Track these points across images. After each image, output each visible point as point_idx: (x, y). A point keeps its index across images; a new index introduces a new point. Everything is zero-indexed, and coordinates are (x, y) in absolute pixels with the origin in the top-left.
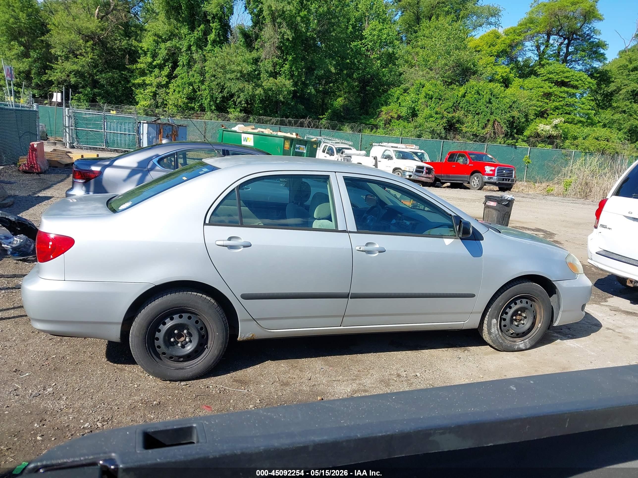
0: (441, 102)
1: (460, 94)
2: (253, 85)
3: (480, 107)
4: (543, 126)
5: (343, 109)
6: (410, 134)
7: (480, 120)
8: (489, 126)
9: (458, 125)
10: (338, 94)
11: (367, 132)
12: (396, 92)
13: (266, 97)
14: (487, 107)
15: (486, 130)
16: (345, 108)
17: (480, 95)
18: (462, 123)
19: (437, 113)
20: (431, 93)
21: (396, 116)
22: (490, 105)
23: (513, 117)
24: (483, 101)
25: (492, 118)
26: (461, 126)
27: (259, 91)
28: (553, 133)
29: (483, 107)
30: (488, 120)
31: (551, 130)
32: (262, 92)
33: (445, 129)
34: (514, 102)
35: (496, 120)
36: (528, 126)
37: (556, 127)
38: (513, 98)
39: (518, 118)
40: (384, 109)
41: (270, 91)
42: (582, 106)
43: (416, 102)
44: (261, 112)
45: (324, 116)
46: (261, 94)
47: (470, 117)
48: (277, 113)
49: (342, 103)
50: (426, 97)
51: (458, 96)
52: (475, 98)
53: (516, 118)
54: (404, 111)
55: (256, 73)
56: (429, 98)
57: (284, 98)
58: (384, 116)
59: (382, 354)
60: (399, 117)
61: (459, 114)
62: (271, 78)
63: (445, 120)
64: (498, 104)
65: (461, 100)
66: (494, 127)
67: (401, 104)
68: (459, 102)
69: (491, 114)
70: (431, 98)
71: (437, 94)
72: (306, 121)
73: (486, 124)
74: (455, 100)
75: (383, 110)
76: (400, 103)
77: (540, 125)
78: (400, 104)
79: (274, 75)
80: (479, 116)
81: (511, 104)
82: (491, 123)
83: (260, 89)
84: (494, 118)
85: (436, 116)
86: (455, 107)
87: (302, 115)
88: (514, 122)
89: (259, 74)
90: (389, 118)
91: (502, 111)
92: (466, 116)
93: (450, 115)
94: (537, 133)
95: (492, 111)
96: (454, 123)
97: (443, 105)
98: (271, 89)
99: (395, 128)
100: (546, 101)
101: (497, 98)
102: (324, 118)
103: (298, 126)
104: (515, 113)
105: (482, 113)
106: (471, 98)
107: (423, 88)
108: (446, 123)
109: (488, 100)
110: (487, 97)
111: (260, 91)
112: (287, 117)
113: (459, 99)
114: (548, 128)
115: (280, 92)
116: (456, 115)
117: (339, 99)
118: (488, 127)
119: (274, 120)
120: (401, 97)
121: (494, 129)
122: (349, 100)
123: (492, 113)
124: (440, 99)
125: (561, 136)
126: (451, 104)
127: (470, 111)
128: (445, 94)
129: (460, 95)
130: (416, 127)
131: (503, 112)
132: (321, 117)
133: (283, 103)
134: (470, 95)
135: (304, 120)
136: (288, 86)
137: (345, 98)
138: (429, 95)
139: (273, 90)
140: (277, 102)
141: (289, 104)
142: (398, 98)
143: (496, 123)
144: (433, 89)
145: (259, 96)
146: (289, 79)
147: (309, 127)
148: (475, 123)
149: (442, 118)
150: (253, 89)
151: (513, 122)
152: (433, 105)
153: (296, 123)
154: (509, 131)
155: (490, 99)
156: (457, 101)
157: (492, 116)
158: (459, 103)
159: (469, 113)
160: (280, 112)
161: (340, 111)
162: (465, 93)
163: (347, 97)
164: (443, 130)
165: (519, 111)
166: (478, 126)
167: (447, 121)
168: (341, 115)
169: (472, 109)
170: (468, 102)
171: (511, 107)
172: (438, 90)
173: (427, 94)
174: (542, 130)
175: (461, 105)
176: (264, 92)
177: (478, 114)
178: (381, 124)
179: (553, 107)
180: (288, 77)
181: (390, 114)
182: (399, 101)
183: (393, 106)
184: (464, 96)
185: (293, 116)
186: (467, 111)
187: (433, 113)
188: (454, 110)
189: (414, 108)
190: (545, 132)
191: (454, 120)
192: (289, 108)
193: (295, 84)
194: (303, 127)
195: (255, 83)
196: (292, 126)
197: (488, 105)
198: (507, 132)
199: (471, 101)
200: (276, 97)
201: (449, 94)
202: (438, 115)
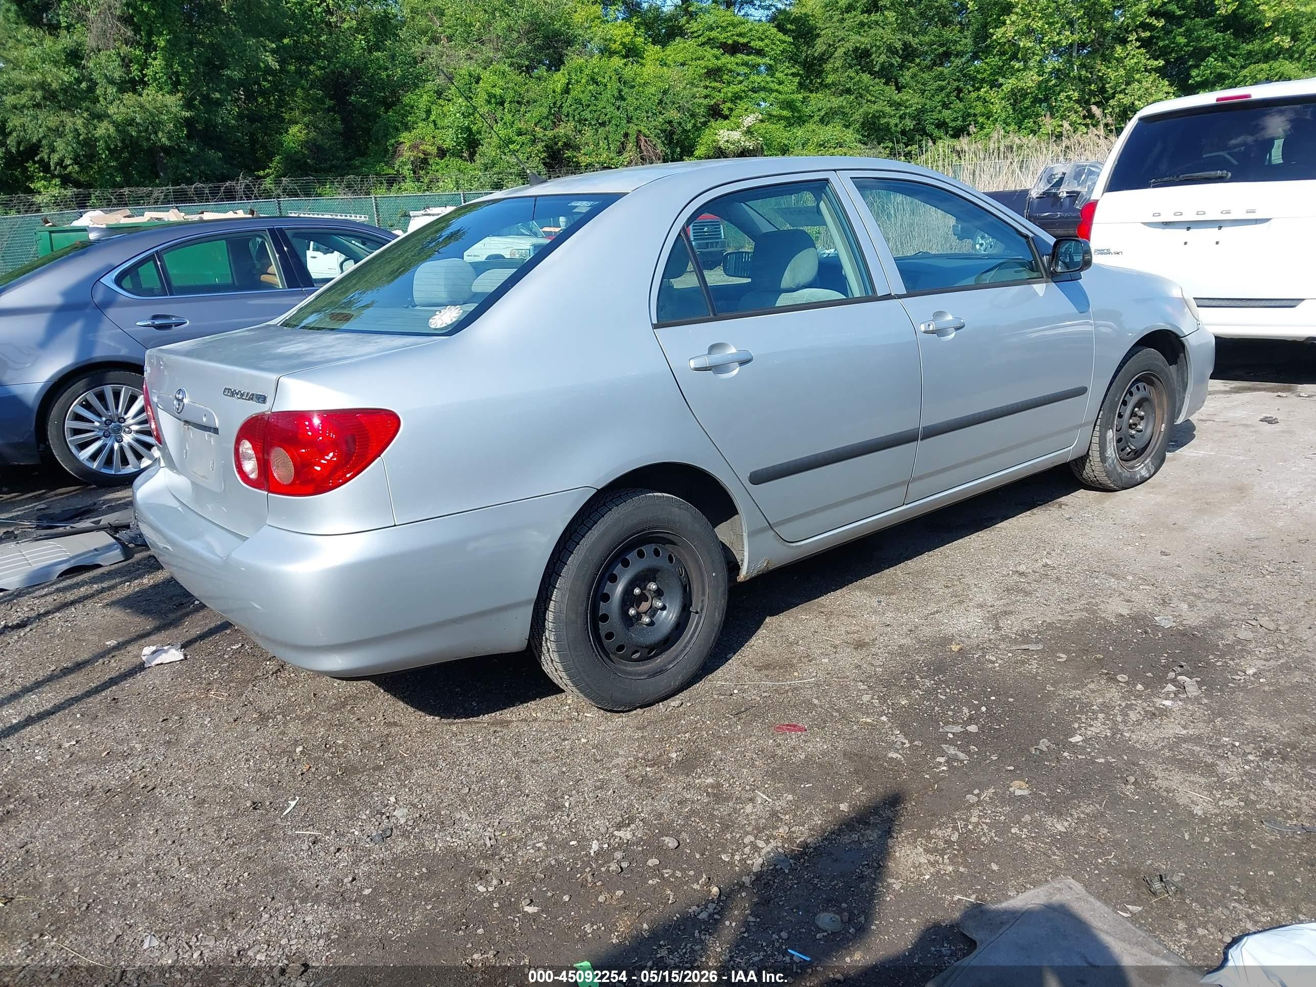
0: (523, 109)
1: (559, 87)
2: (85, 115)
3: (603, 110)
4: (727, 133)
5: (308, 149)
6: (476, 184)
7: (610, 136)
8: (630, 146)
9: (568, 153)
10: (287, 116)
11: (381, 192)
12: (421, 99)
13: (123, 141)
14: (618, 109)
15: (626, 155)
16: (314, 147)
17: (597, 85)
18: (577, 148)
19: (520, 134)
20: (498, 91)
21: (433, 150)
22: (623, 104)
23: (670, 122)
24: (607, 95)
25: (633, 129)
26: (575, 154)
27: (103, 129)
28: (747, 144)
29: (610, 109)
30: (626, 135)
31: (743, 139)
32: (112, 130)
33: (544, 164)
34: (665, 92)
35: (640, 131)
36: (699, 136)
37: (749, 132)
38: (660, 84)
39: (680, 124)
40: (406, 138)
41: (130, 125)
42: (780, 88)
43: (470, 114)
44: (118, 179)
45: (267, 171)
46: (109, 136)
47: (588, 132)
48: (158, 177)
49: (302, 136)
50: (489, 102)
51: (554, 92)
52: (590, 91)
53: (675, 125)
54: (448, 139)
55: (84, 85)
56: (497, 104)
57: (169, 139)
58: (406, 154)
59: (947, 549)
60: (442, 153)
61: (565, 130)
62: (126, 96)
63: (540, 146)
64: (637, 99)
65: (564, 100)
66: (640, 147)
67: (439, 122)
68: (559, 104)
69: (628, 122)
70: (502, 103)
71: (512, 93)
72: (240, 184)
73: (622, 143)
74: (550, 101)
75: (401, 140)
76: (434, 121)
77: (722, 131)
78: (435, 125)
79: (131, 85)
80: (607, 128)
81: (660, 96)
82: (632, 138)
83: (105, 124)
84: (636, 128)
85: (519, 139)
86: (555, 116)
87: (223, 174)
88: (674, 133)
89: (91, 89)
90: (422, 156)
91: (647, 112)
92: (580, 131)
93: (550, 133)
94: (720, 148)
95: (630, 115)
96: (559, 150)
97: (528, 115)
98: (131, 122)
99: (439, 175)
100: (714, 84)
101: (633, 87)
102: (268, 175)
103: (222, 200)
104: (673, 114)
105: (610, 122)
106: (583, 92)
107: (477, 82)
108: (544, 152)
109: (616, 94)
110: (613, 87)
111: (107, 129)
112: (190, 182)
113: (558, 97)
114: (736, 135)
115: (156, 126)
116: (561, 131)
117: (294, 129)
118: (628, 148)
119: (157, 193)
120: (433, 107)
121: (641, 152)
122: (316, 128)
123: (629, 120)
124: (518, 102)
125: (762, 148)
126: (545, 111)
127: (586, 120)
128: (528, 91)
129: (558, 90)
130: (486, 168)
131: (650, 114)
132: (261, 173)
133: (167, 150)
134: (578, 88)
135: (234, 183)
136: (174, 110)
137: (307, 126)
138: (495, 96)
139: (137, 124)
140: (154, 151)
141: (183, 152)
142: (429, 112)
143: (642, 138)
144: (501, 83)
145: (106, 142)
146: (171, 93)
147: (249, 198)
148: (601, 144)
149: (534, 142)
150: (86, 126)
151: (672, 133)
152: (508, 117)
153: (214, 193)
154: (668, 151)
155: (620, 91)
156: (555, 104)
157: (631, 125)
158: (561, 107)
159: (585, 125)
160: (165, 173)
161: (304, 154)
162: (568, 84)
163: (310, 122)
164: (541, 167)
165: (680, 109)
166: (609, 148)
167: (546, 146)
168: (306, 163)
169: (589, 116)
170: (578, 101)
171: (661, 102)
172: (511, 85)
173: (491, 96)
174: (727, 141)
175: (565, 110)
176: (117, 130)
177: (603, 124)
178: (406, 171)
179: (730, 95)
180: (166, 89)
181: (421, 147)
182: (432, 118)
183: (422, 129)
184: (567, 91)
185: (201, 178)
186: (579, 121)
187: (511, 132)
188: (554, 123)
189: (468, 129)
190: (733, 144)
191: (560, 144)
192: (186, 162)
193: (188, 104)
194: (234, 199)
195: (86, 110)
196: (207, 200)
197: (618, 103)
198: (667, 154)
199: (585, 98)
200: (149, 139)
201: (534, 89)
202: (524, 137)
